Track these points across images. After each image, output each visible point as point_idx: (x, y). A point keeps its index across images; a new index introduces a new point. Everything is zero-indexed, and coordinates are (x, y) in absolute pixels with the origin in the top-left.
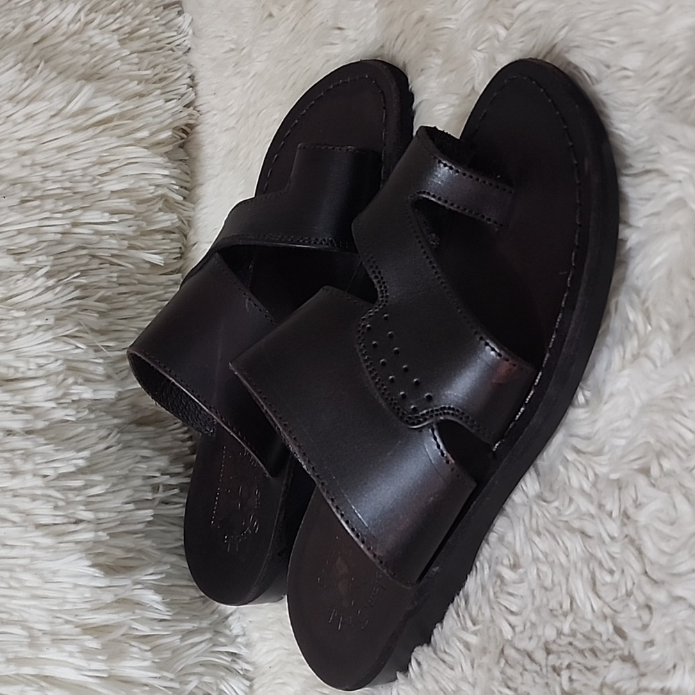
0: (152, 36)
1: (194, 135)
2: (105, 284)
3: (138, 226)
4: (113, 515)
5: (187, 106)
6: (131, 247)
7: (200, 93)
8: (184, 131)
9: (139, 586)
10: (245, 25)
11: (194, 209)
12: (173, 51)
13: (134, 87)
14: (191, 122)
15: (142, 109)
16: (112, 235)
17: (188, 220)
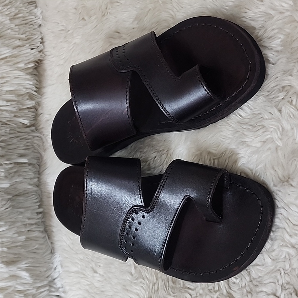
0: (24, 17)
1: (42, 65)
2: (4, 134)
3: (18, 107)
4: (8, 239)
5: (40, 52)
6: (15, 116)
7: (46, 46)
8: (37, 63)
9: (19, 270)
10: (70, 20)
11: (41, 98)
12: (33, 25)
13: (18, 43)
14: (41, 59)
15: (21, 53)
16: (7, 111)
17: (38, 103)
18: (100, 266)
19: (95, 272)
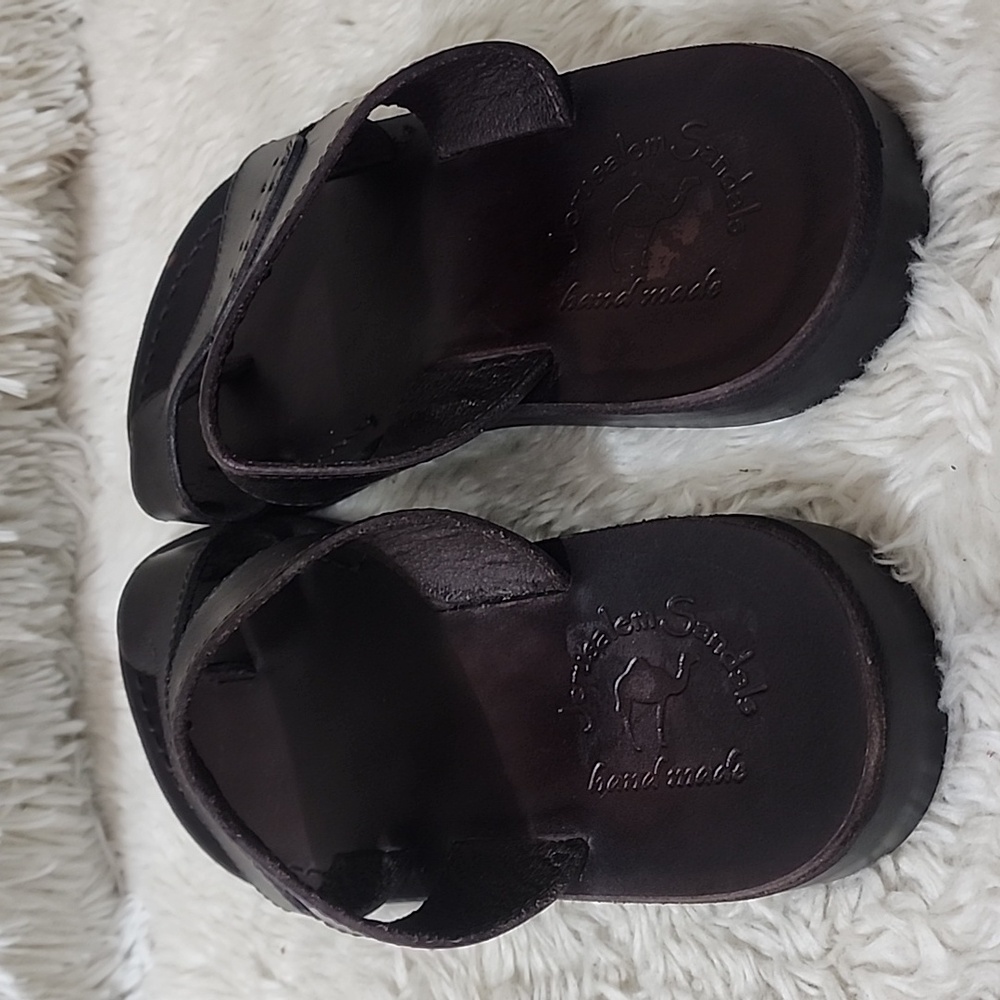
1: (84, 170)
5: (75, 120)
7: (97, 100)
8: (69, 162)
11: (80, 296)
12: (52, 21)
14: (81, 146)
17: (70, 316)
18: (283, 951)
19: (266, 973)
